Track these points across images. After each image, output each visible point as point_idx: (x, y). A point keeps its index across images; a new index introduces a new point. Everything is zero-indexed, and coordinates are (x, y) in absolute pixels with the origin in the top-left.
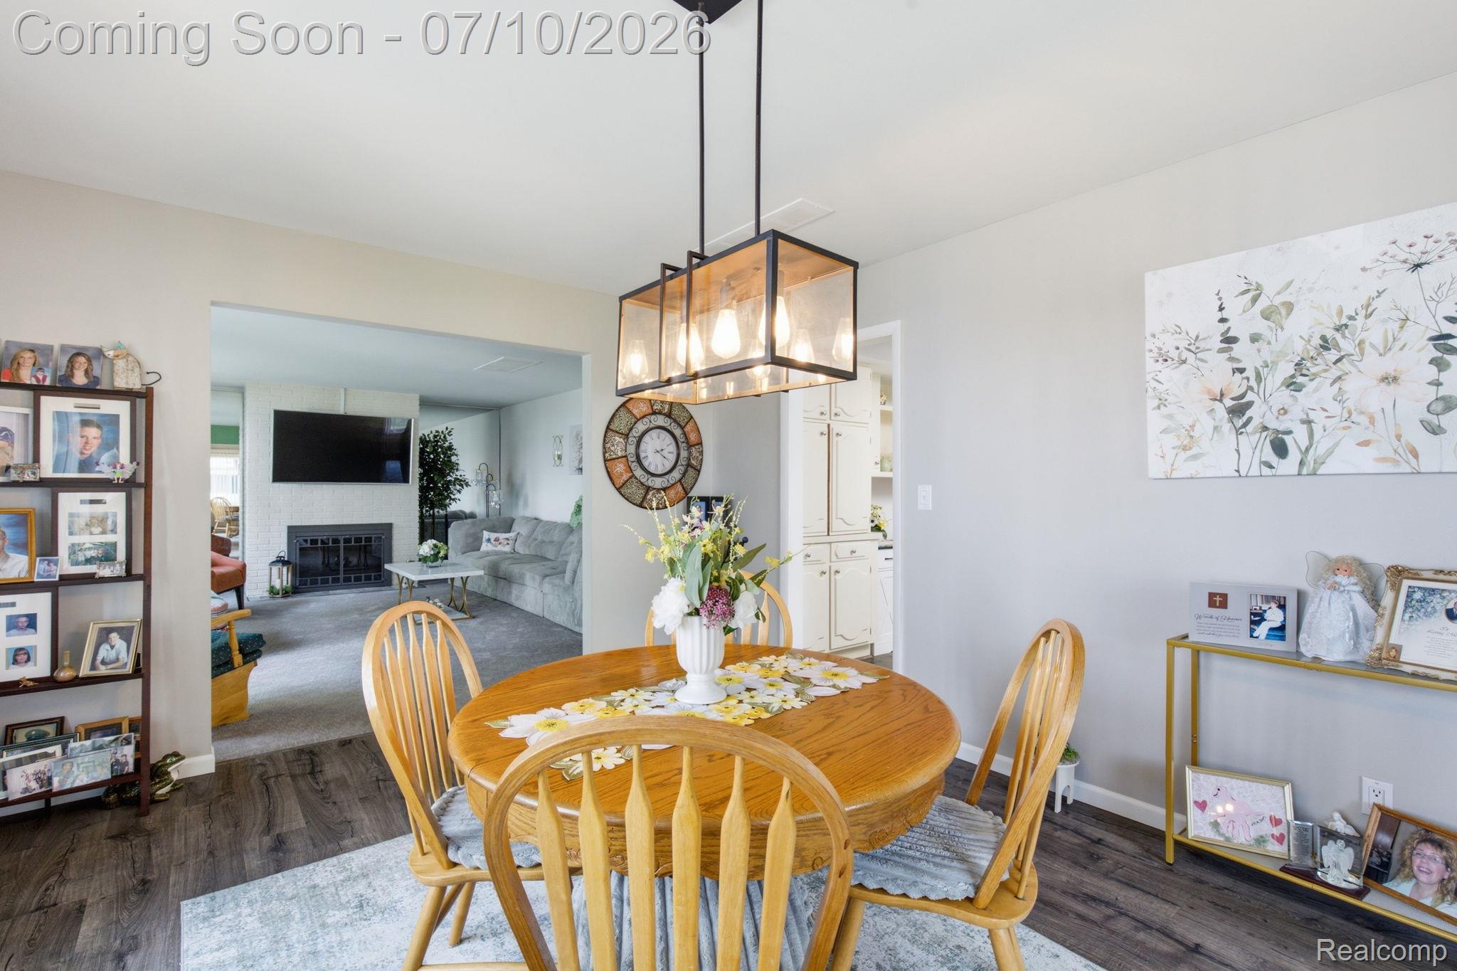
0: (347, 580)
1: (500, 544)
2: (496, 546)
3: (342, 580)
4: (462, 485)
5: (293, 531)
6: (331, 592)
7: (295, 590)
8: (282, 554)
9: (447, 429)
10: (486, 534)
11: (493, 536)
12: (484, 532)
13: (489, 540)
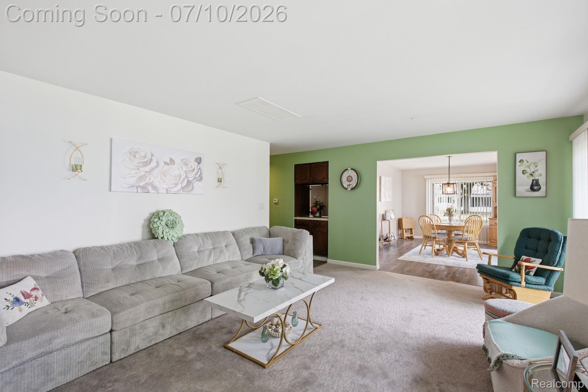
2: (32, 305)
13: (17, 300)
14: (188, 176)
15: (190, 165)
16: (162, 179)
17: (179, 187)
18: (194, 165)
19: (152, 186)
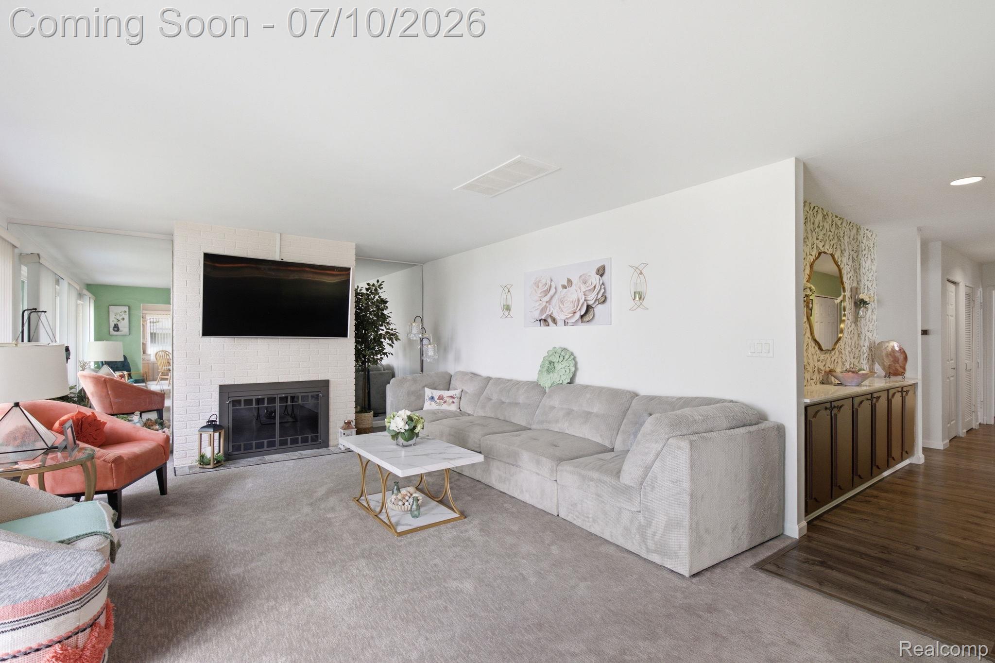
0: (283, 443)
1: (445, 402)
2: (440, 405)
3: (277, 443)
4: (391, 339)
5: (224, 390)
6: (267, 458)
7: (228, 457)
8: (213, 418)
9: (378, 281)
10: (428, 392)
11: (437, 393)
12: (427, 389)
13: (432, 398)
14: (588, 299)
15: (590, 282)
16: (560, 308)
17: (578, 316)
18: (595, 279)
19: (551, 318)
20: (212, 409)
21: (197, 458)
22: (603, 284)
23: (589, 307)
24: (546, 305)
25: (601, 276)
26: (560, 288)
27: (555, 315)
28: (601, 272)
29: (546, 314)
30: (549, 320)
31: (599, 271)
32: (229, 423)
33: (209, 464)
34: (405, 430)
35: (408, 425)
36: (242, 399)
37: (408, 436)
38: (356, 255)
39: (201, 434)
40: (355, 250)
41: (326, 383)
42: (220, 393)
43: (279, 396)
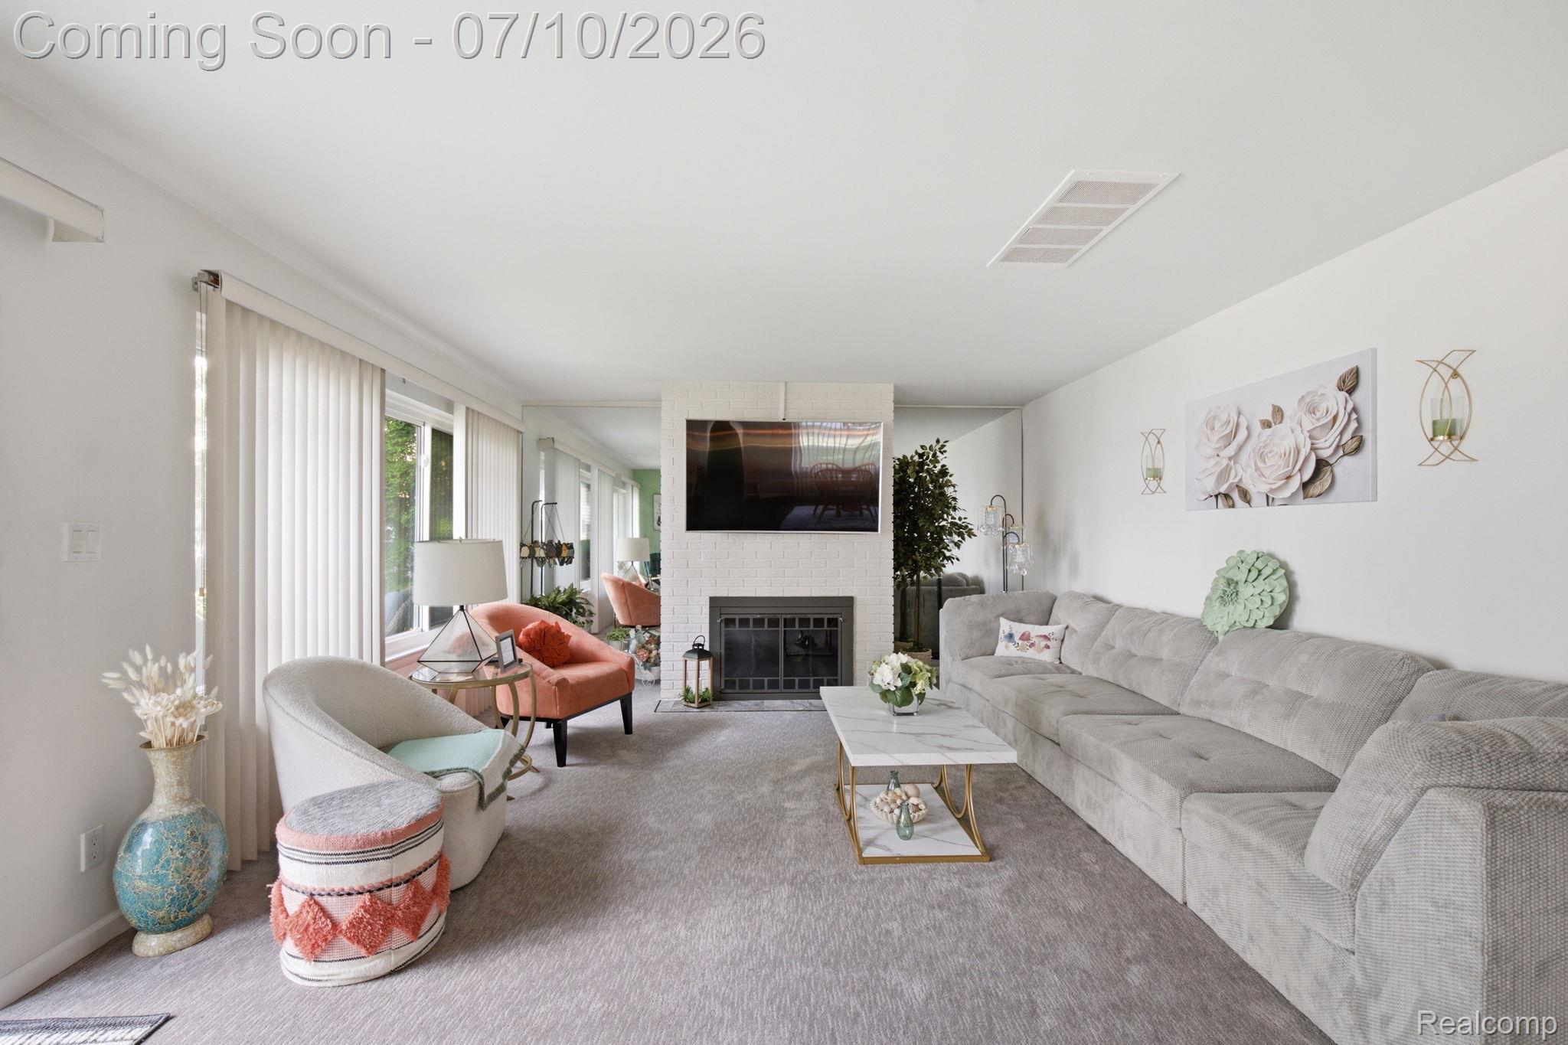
0: (789, 685)
1: (1032, 645)
2: (1023, 649)
3: (781, 684)
4: (960, 534)
5: (717, 604)
6: (767, 703)
7: (718, 696)
8: (700, 641)
9: (938, 441)
10: (1005, 625)
11: (1019, 629)
12: (1003, 621)
13: (1010, 636)
14: (1317, 446)
15: (1323, 408)
16: (1257, 469)
17: (1295, 484)
18: (1335, 401)
19: (1239, 491)
20: (700, 630)
21: (681, 691)
22: (1355, 410)
23: (1321, 464)
24: (1228, 465)
25: (1350, 392)
26: (1257, 427)
27: (1247, 484)
28: (1350, 383)
29: (1229, 482)
30: (1235, 495)
31: (1344, 383)
32: (721, 650)
33: (693, 702)
34: (895, 686)
35: (902, 680)
36: (737, 617)
37: (901, 698)
38: (895, 402)
39: (686, 661)
40: (893, 395)
41: (848, 603)
42: (711, 607)
43: (784, 617)
